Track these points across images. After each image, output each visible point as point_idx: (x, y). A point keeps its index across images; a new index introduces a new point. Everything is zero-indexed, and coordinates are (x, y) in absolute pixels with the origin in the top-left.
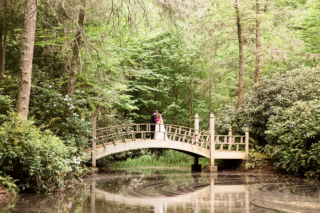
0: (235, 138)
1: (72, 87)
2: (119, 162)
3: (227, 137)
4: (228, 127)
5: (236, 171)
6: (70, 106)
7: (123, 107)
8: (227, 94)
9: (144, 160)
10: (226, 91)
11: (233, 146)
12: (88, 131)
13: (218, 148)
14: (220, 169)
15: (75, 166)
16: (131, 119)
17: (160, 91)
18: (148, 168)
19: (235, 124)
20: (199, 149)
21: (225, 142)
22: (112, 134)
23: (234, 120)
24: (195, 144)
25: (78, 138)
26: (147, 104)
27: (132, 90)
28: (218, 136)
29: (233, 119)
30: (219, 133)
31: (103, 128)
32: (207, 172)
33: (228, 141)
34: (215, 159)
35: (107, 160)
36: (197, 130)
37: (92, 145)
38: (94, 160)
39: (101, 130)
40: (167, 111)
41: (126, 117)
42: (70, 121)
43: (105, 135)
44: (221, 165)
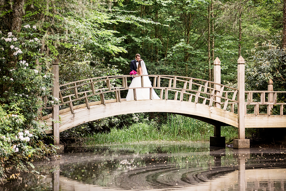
0: (279, 94)
1: (19, 19)
2: (99, 134)
3: (266, 93)
4: (266, 78)
5: (280, 147)
6: (15, 51)
7: (103, 48)
8: (269, 24)
9: (138, 130)
10: (268, 20)
11: (275, 107)
12: (44, 88)
13: (250, 110)
14: (254, 144)
15: (21, 145)
16: (116, 68)
17: (157, 24)
18: (143, 142)
19: (278, 72)
20: (221, 113)
21: (263, 102)
22: (85, 92)
23: (277, 67)
24: (215, 106)
25: (29, 100)
26: (140, 42)
27: (117, 22)
28: (251, 93)
29: (275, 65)
30: (253, 87)
31: (71, 83)
32: (234, 148)
33: (266, 100)
34: (246, 129)
35: (78, 133)
36: (217, 84)
37: (53, 109)
38: (56, 132)
39: (68, 86)
40: (173, 54)
41: (109, 65)
42: (15, 73)
43: (74, 93)
44: (256, 137)
